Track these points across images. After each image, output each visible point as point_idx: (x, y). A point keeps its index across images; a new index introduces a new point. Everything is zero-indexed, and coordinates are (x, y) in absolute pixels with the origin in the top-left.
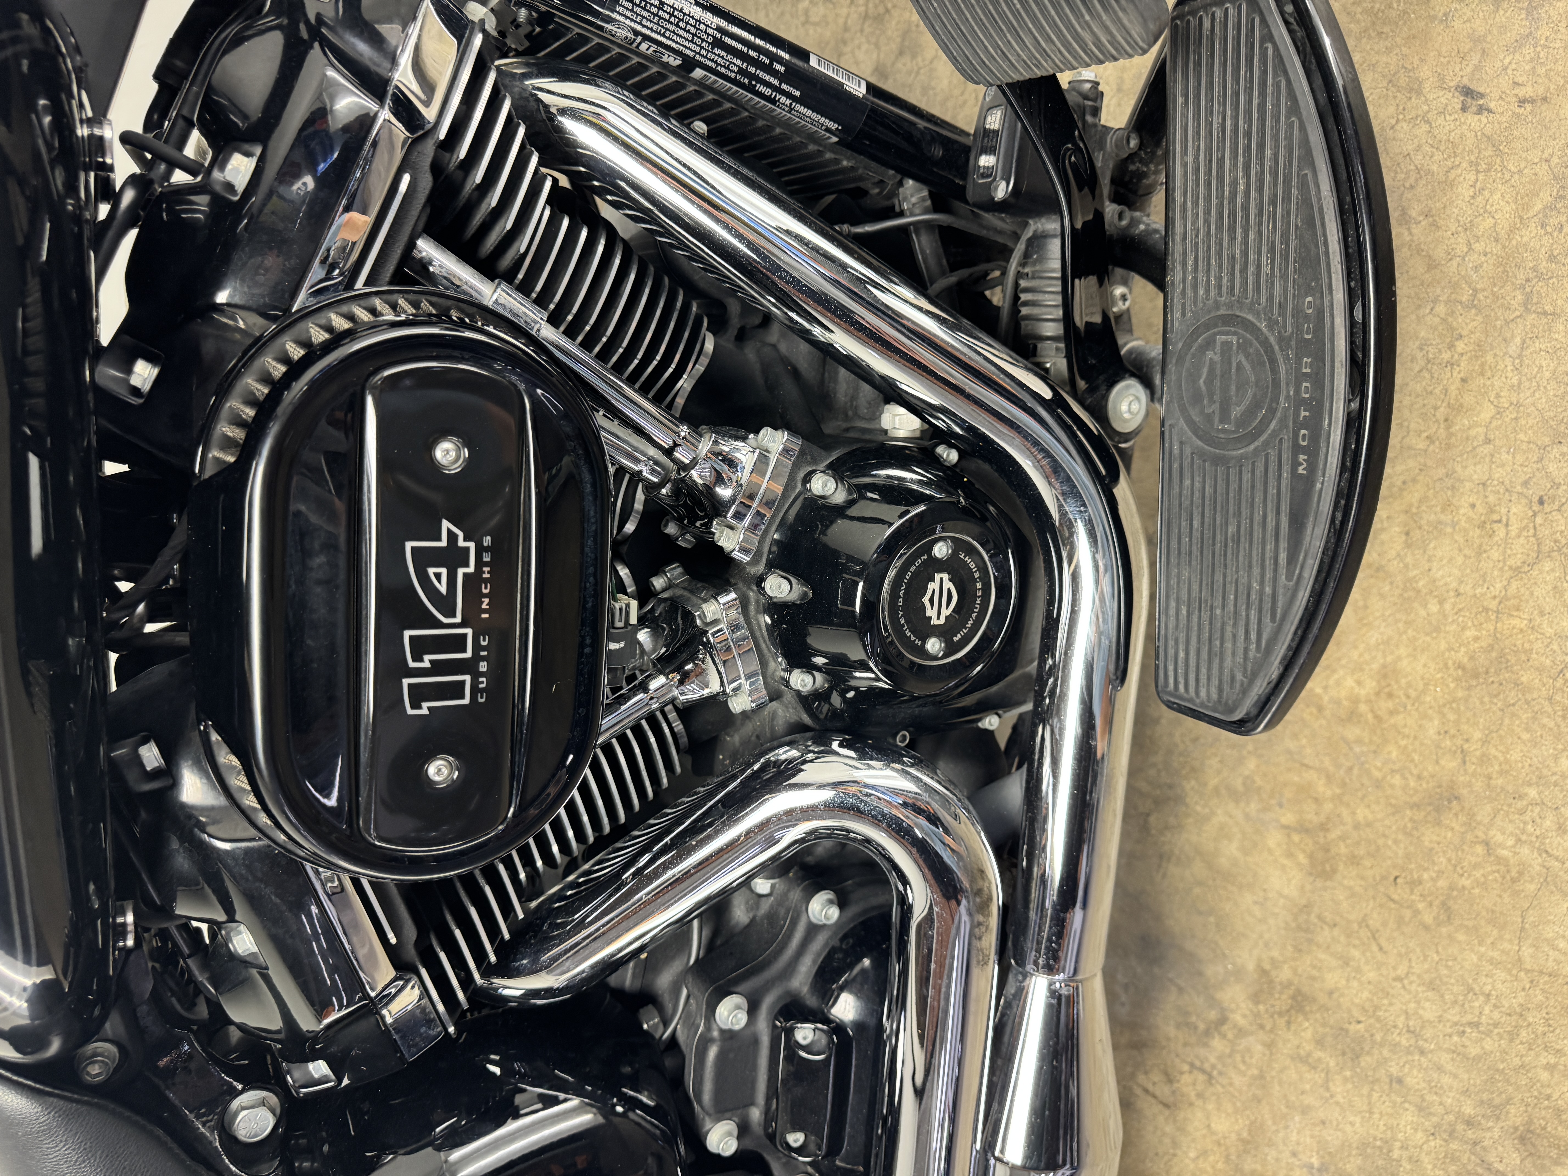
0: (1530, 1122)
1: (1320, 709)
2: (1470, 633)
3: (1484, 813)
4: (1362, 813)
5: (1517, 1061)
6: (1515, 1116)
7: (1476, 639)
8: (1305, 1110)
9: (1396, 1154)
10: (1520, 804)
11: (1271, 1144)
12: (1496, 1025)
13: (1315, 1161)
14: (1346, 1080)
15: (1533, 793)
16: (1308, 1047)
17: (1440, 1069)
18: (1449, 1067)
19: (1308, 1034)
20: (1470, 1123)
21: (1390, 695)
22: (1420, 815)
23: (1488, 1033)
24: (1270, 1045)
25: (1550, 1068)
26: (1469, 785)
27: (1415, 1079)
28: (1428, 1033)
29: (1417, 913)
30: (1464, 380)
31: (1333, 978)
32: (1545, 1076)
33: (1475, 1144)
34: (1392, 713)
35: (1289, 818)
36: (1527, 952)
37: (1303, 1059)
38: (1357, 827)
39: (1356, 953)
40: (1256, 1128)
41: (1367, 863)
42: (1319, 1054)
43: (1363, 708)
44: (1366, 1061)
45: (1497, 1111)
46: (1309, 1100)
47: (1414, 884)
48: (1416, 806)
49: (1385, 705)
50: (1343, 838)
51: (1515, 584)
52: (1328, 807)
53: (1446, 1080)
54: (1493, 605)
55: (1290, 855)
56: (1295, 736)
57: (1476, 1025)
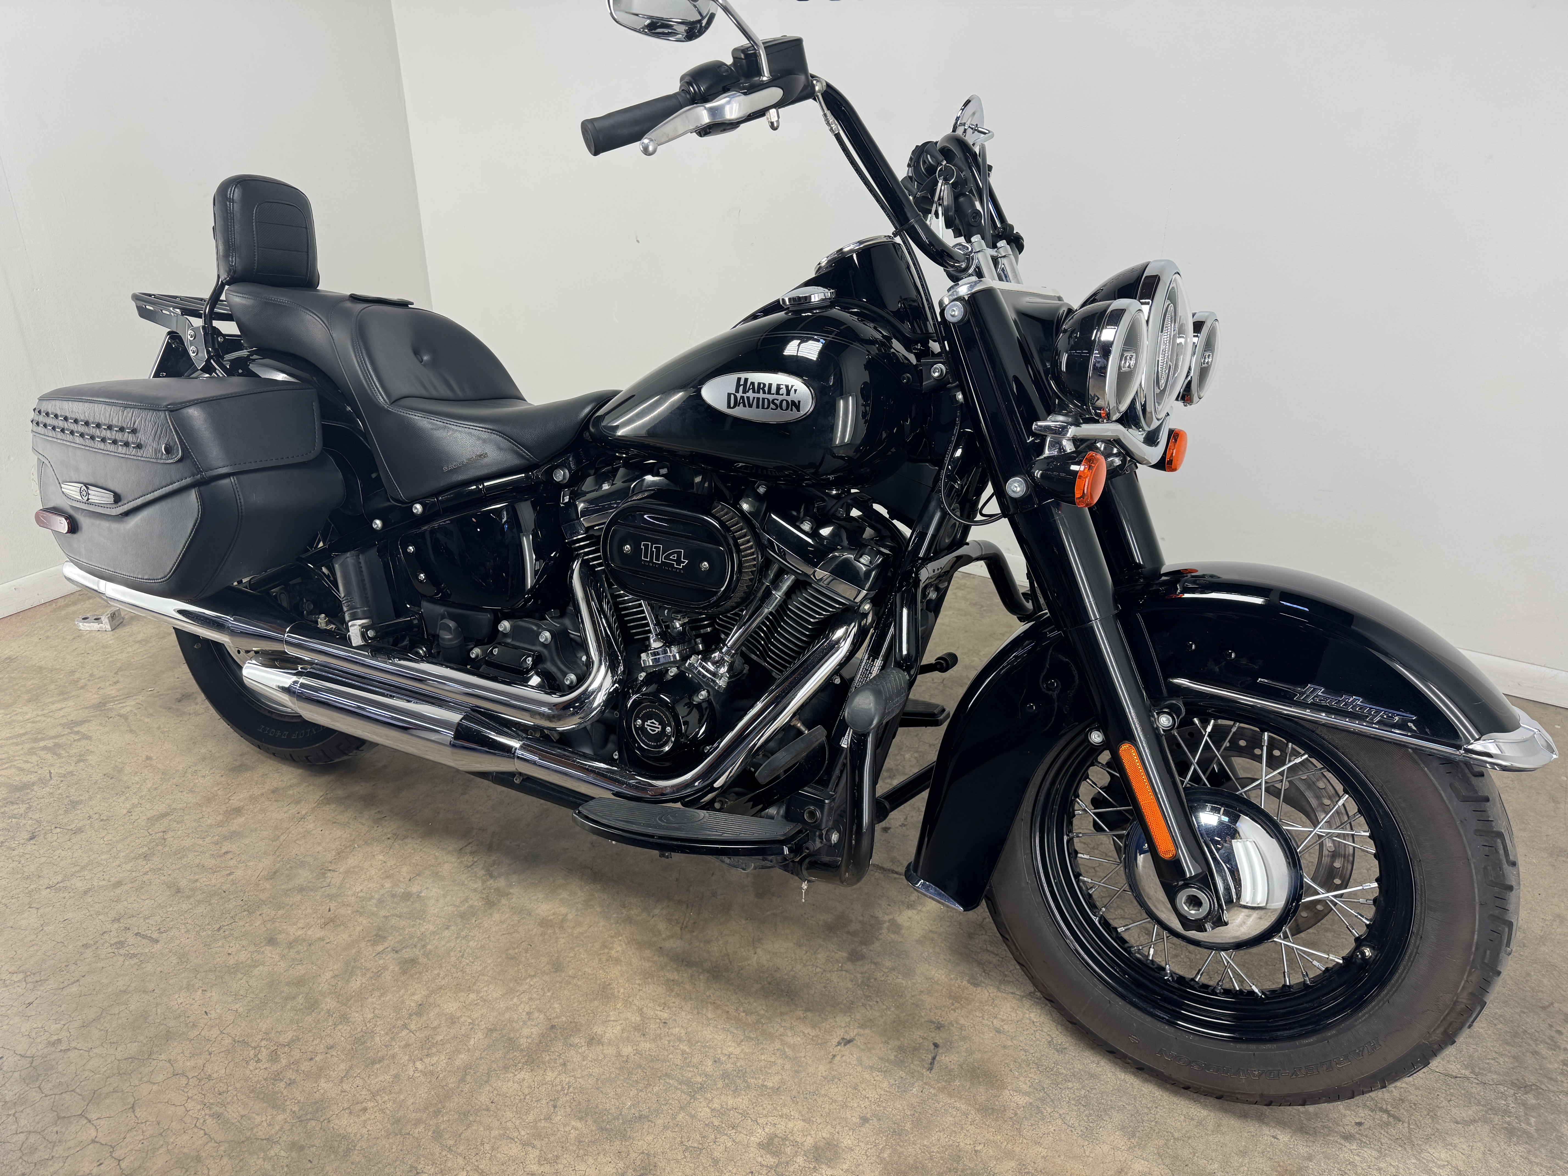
0: (418, 963)
1: (612, 937)
2: (622, 990)
3: (546, 978)
4: (562, 941)
5: (444, 965)
6: (422, 960)
7: (619, 992)
8: (444, 896)
9: (418, 921)
10: (546, 990)
11: (434, 882)
12: (460, 962)
13: (423, 894)
14: (453, 912)
15: (549, 994)
16: (471, 903)
17: (448, 942)
18: (448, 945)
19: (476, 903)
20: (424, 946)
21: (608, 960)
22: (554, 958)
23: (458, 959)
24: (475, 890)
25: (438, 974)
26: (560, 976)
27: (446, 933)
28: (464, 942)
29: (514, 949)
30: (728, 1012)
31: (497, 917)
32: (436, 972)
33: (415, 946)
34: (600, 959)
35: (570, 917)
36: (486, 978)
37: (466, 900)
38: (557, 938)
39: (505, 926)
40: (442, 878)
41: (541, 938)
42: (467, 905)
43: (606, 951)
44: (459, 920)
45: (427, 955)
46: (449, 898)
47: (526, 951)
48: (558, 958)
49: (604, 958)
50: (554, 933)
51: (635, 1008)
52: (570, 931)
53: (443, 943)
54: (630, 1000)
55: (554, 914)
56: (604, 926)
57: (462, 956)
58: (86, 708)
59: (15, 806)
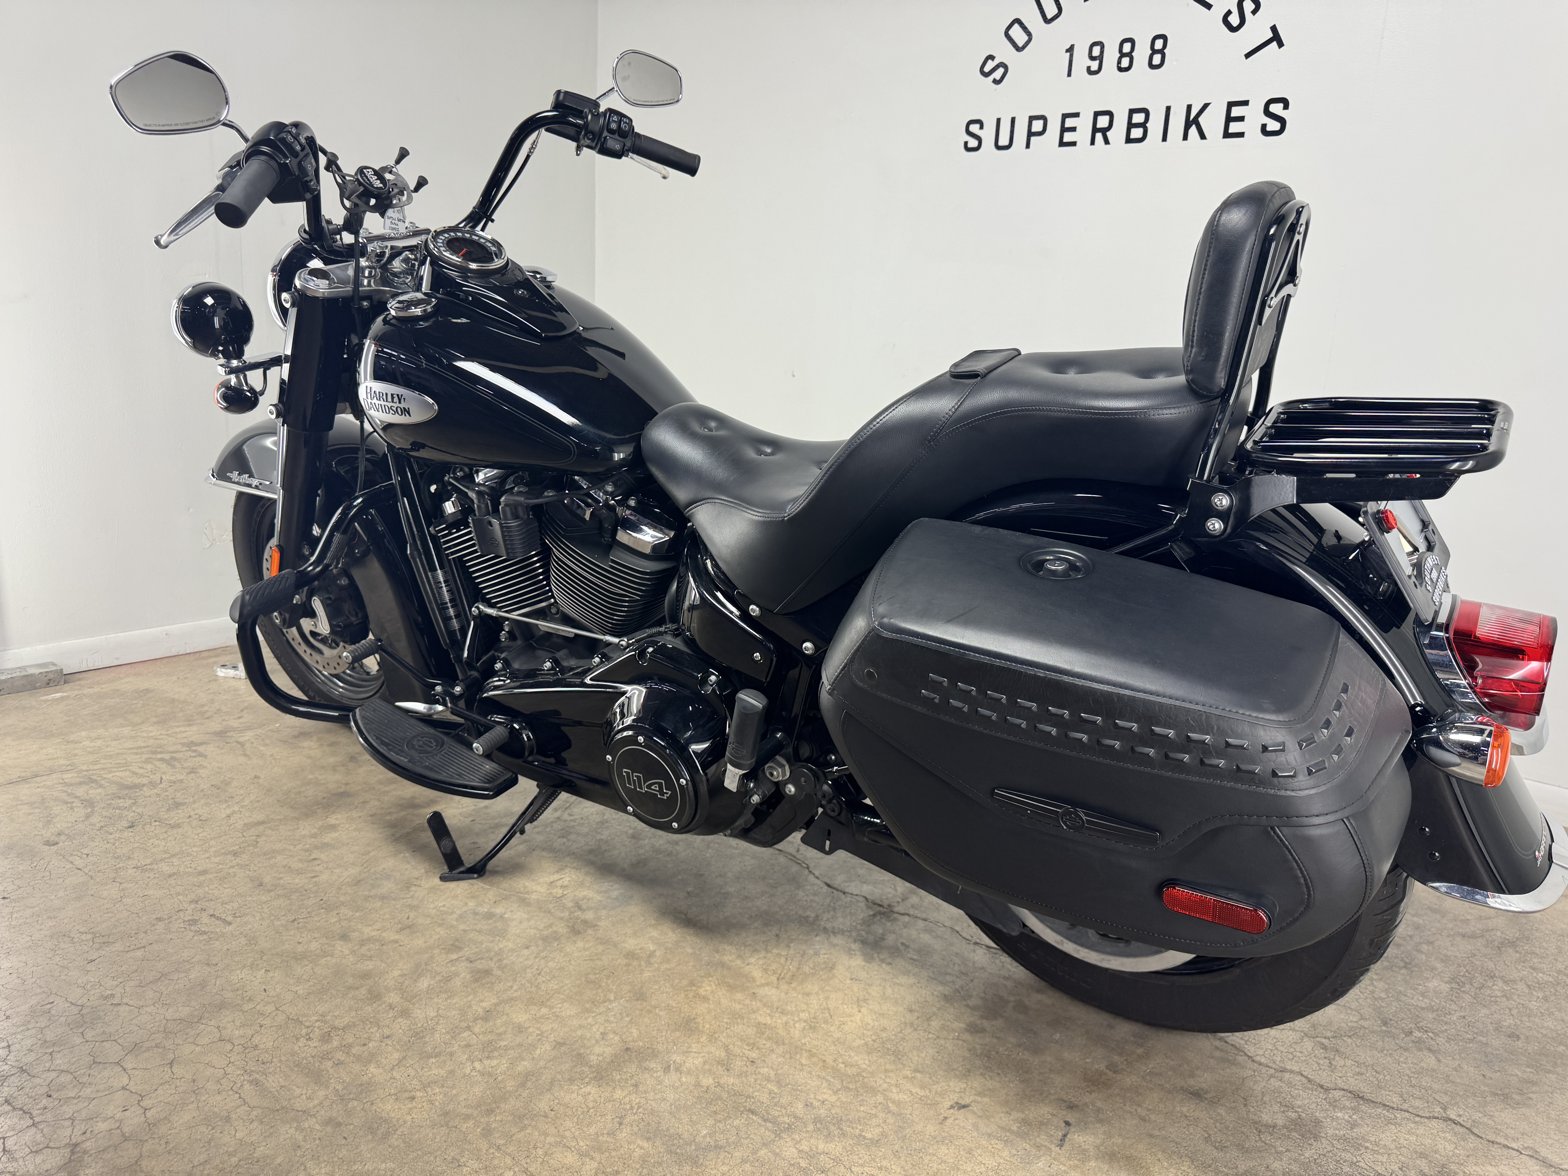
58: (208, 733)
59: (122, 800)
